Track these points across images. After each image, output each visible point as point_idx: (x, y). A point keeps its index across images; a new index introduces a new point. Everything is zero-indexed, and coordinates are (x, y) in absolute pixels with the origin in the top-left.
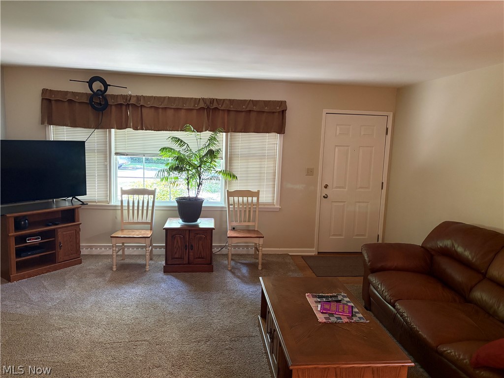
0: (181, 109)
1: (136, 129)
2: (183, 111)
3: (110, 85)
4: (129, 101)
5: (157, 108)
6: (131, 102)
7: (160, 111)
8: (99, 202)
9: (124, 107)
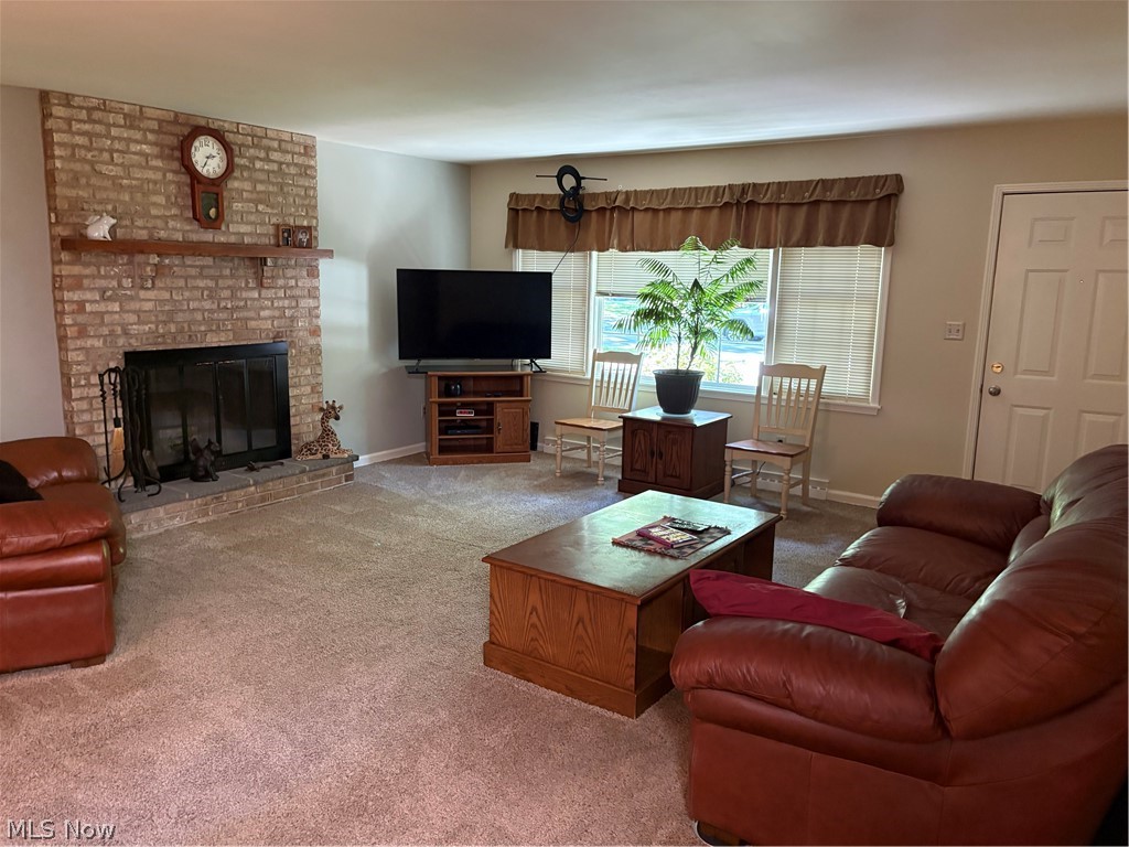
0: (693, 208)
1: (623, 249)
2: (695, 211)
3: (584, 178)
4: (615, 202)
5: (655, 211)
6: (617, 204)
7: (661, 214)
8: (572, 372)
9: (608, 213)
